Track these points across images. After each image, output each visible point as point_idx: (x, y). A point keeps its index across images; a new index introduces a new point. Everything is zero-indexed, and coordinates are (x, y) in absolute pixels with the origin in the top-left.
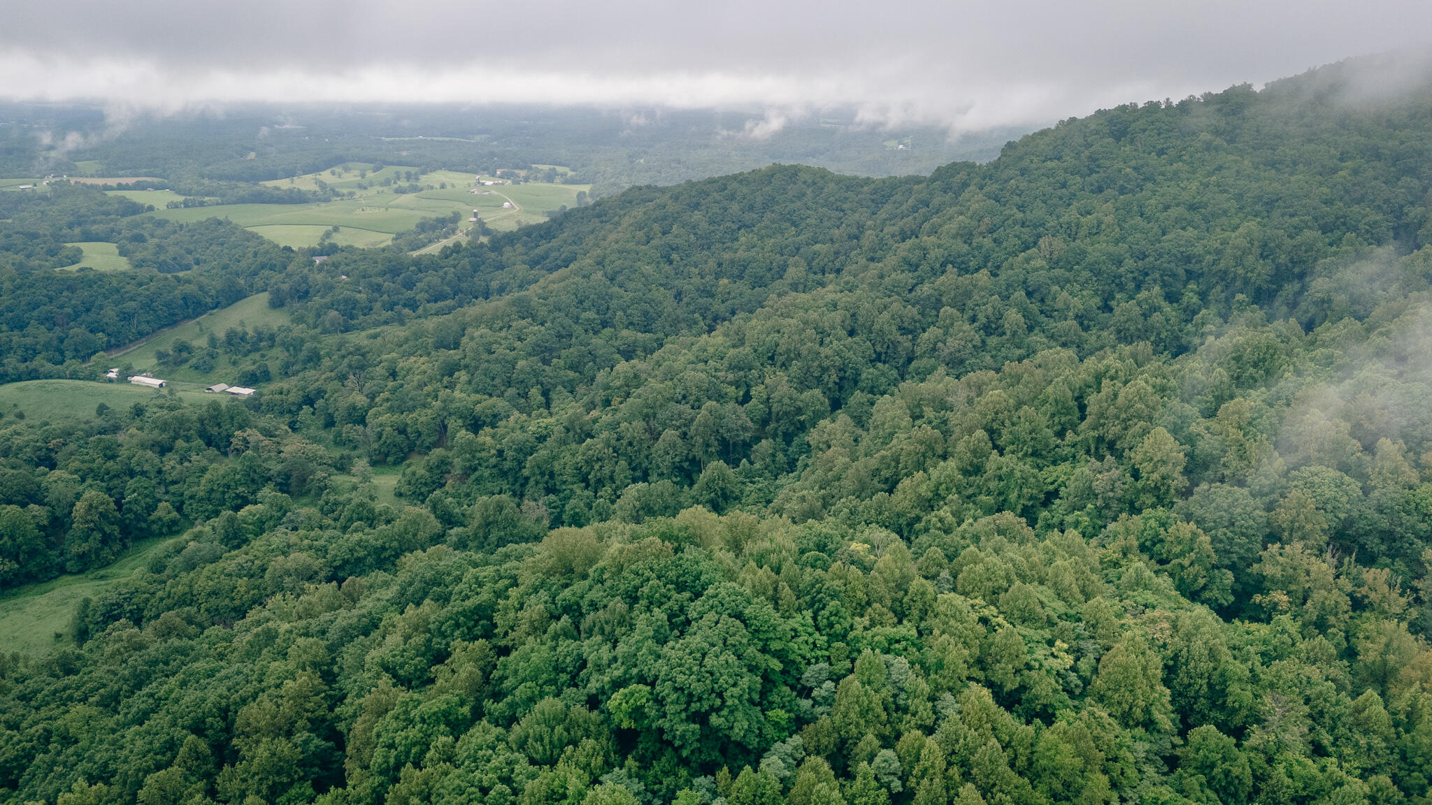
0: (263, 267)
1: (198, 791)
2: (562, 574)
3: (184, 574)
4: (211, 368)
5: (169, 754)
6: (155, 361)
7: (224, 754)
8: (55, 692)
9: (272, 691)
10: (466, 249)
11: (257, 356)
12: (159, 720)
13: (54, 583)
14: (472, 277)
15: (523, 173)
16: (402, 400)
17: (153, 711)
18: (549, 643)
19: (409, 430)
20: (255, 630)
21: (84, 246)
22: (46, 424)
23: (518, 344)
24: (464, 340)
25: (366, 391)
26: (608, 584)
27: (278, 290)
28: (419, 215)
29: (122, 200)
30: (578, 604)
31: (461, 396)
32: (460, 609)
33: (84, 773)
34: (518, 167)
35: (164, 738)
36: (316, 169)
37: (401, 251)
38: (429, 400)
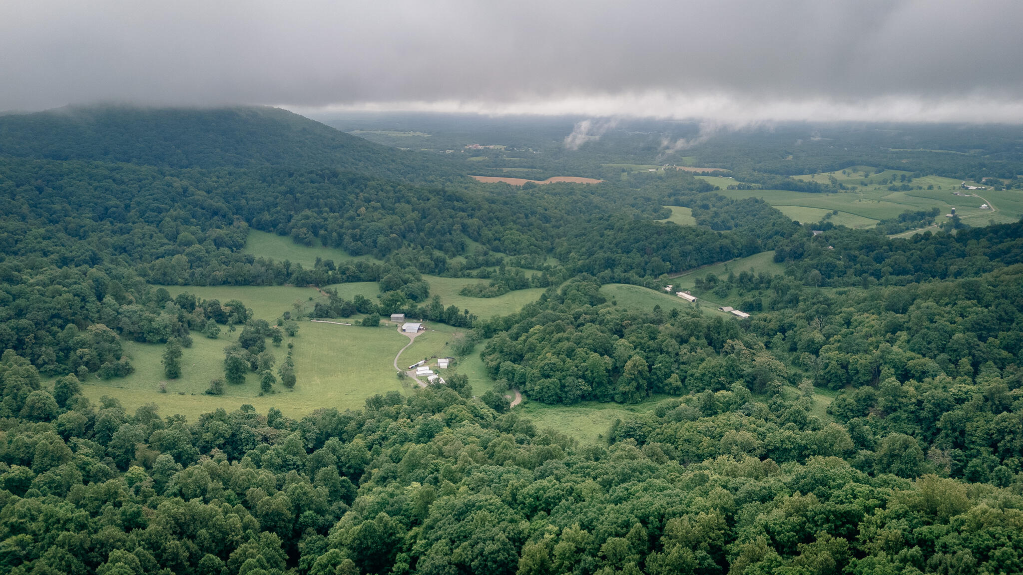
0: (777, 233)
1: (634, 560)
2: (927, 513)
3: (673, 422)
4: (726, 296)
5: (625, 529)
6: (694, 285)
7: (654, 543)
8: (582, 467)
9: (692, 515)
10: (935, 238)
11: (756, 293)
12: (626, 506)
13: (607, 405)
14: (935, 260)
15: (1006, 182)
16: (850, 344)
17: (625, 500)
18: (897, 563)
19: (850, 367)
20: (697, 472)
21: (673, 208)
22: (625, 311)
23: (959, 319)
24: (912, 308)
25: (824, 331)
26: (963, 535)
27: (782, 250)
28: (903, 208)
29: (701, 182)
30: (933, 542)
31: (898, 351)
32: (833, 509)
33: (580, 521)
34: (1004, 177)
35: (624, 518)
36: (832, 169)
37: (881, 233)
38: (871, 348)
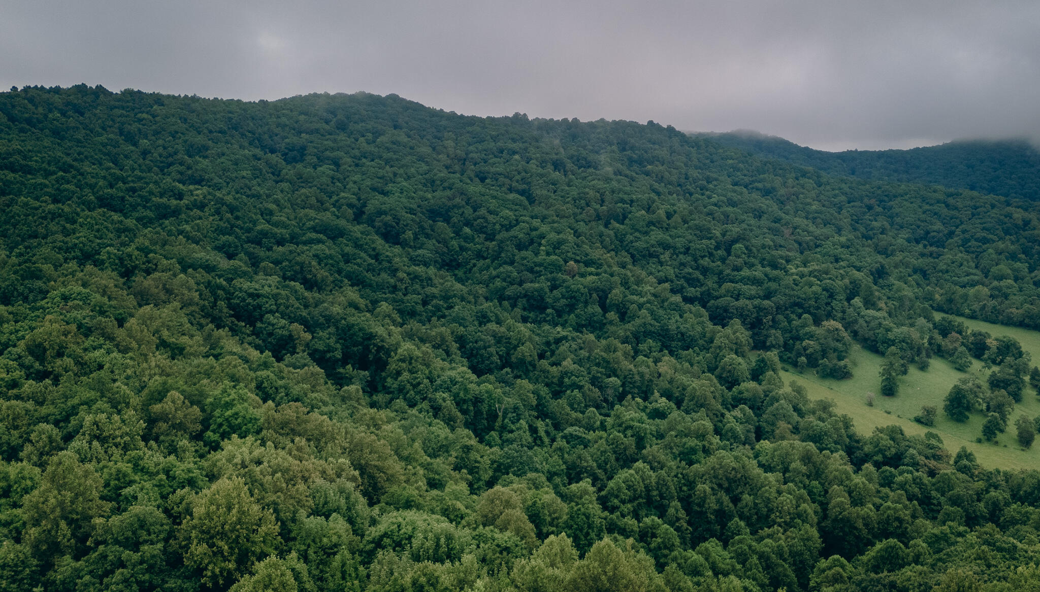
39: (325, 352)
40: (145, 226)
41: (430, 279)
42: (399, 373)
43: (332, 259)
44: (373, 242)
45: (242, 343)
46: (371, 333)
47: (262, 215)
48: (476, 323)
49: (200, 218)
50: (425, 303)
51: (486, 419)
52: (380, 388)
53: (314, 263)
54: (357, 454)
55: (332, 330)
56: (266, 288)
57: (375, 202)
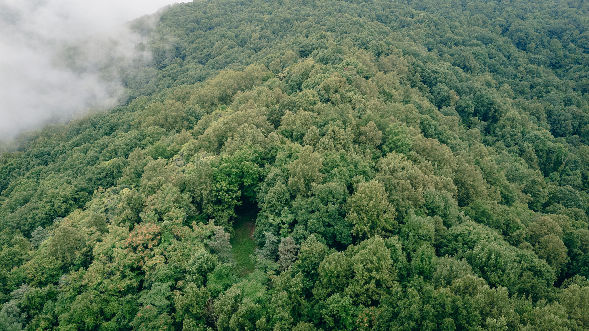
39: (465, 108)
40: (393, 31)
41: (539, 73)
42: (504, 126)
43: (482, 56)
44: (509, 48)
45: (424, 96)
46: (494, 101)
47: (451, 28)
48: (563, 104)
49: (420, 28)
50: (532, 87)
51: (554, 164)
52: (492, 132)
53: (472, 57)
54: (461, 175)
55: (472, 96)
56: (442, 69)
57: (517, 24)
